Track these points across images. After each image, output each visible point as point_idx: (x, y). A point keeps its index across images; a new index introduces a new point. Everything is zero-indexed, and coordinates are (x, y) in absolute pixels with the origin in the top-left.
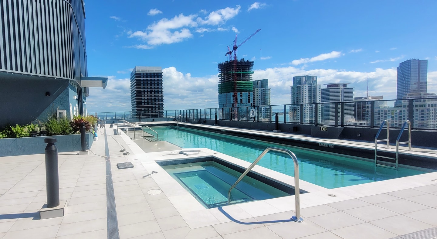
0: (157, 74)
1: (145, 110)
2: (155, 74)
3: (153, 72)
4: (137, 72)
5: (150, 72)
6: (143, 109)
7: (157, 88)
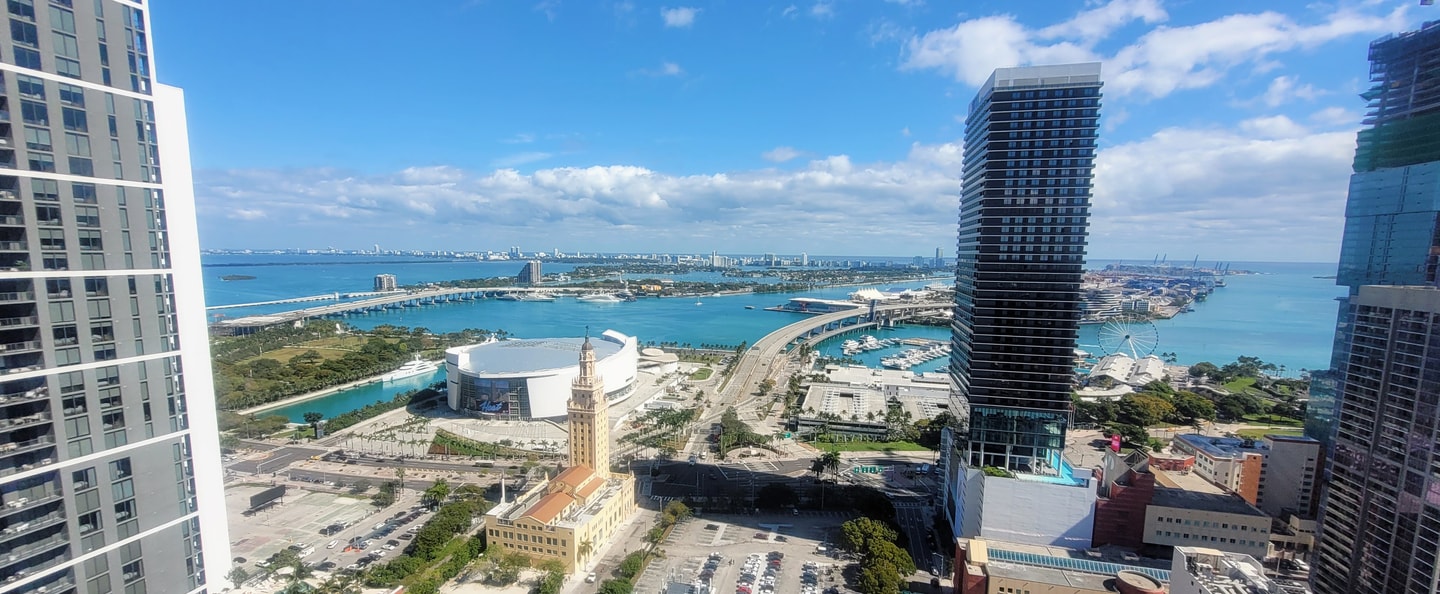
0: (1078, 92)
1: (1012, 222)
2: (1071, 93)
3: (1063, 85)
4: (999, 88)
5: (1052, 86)
6: (1006, 219)
7: (1071, 145)
